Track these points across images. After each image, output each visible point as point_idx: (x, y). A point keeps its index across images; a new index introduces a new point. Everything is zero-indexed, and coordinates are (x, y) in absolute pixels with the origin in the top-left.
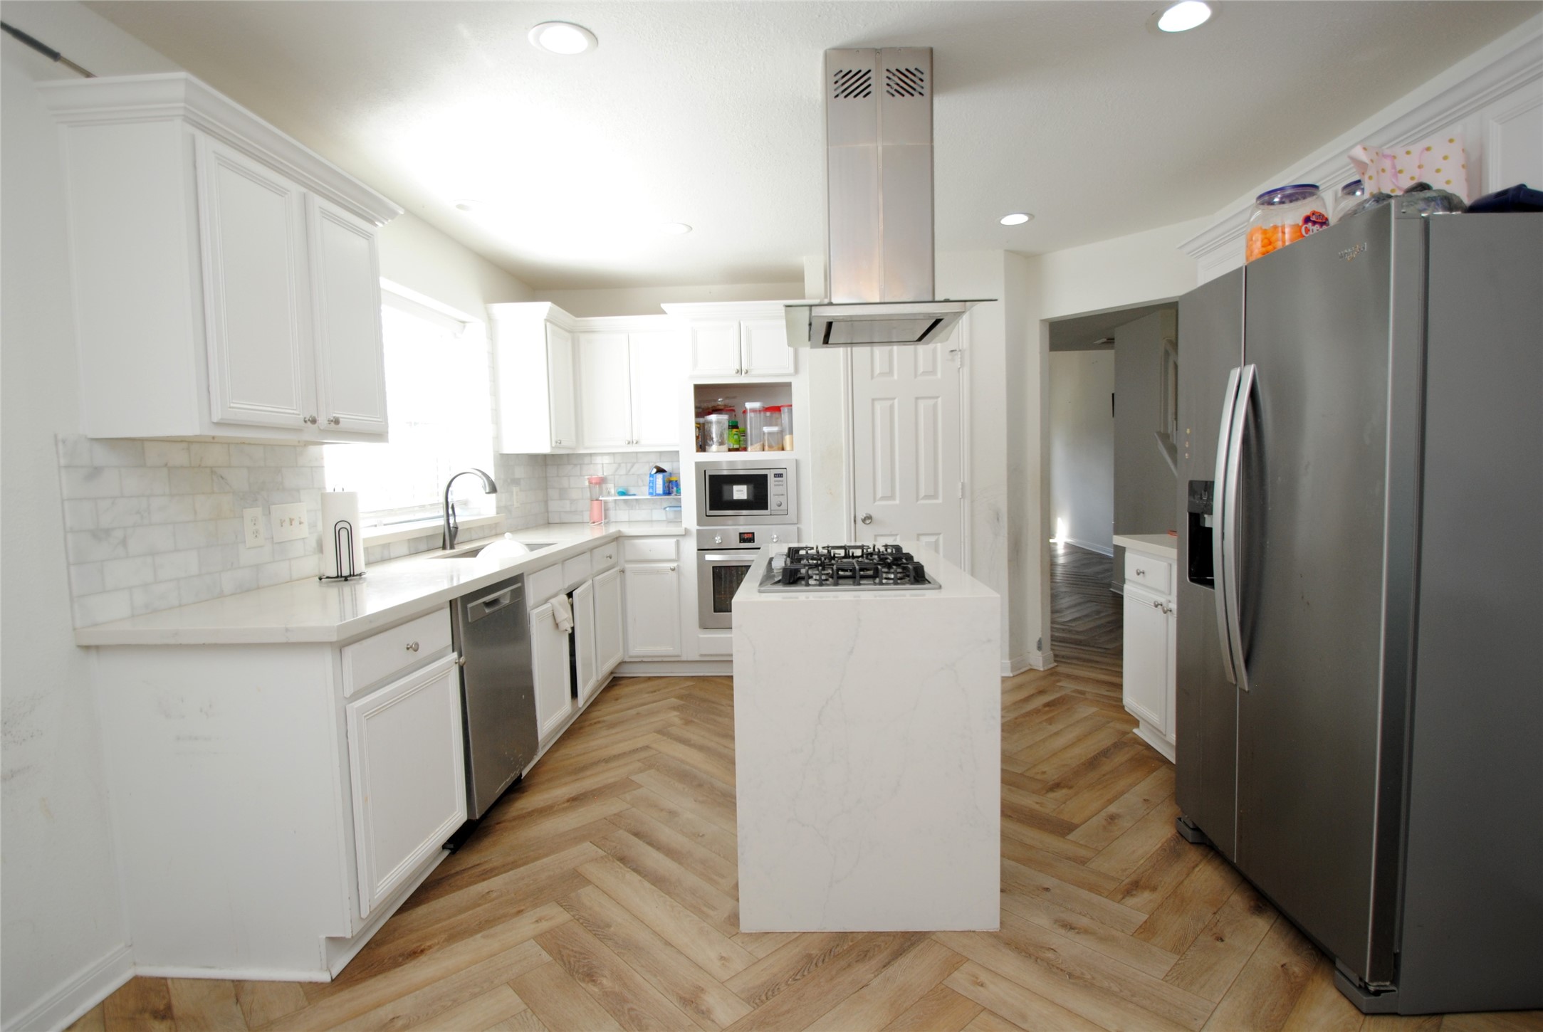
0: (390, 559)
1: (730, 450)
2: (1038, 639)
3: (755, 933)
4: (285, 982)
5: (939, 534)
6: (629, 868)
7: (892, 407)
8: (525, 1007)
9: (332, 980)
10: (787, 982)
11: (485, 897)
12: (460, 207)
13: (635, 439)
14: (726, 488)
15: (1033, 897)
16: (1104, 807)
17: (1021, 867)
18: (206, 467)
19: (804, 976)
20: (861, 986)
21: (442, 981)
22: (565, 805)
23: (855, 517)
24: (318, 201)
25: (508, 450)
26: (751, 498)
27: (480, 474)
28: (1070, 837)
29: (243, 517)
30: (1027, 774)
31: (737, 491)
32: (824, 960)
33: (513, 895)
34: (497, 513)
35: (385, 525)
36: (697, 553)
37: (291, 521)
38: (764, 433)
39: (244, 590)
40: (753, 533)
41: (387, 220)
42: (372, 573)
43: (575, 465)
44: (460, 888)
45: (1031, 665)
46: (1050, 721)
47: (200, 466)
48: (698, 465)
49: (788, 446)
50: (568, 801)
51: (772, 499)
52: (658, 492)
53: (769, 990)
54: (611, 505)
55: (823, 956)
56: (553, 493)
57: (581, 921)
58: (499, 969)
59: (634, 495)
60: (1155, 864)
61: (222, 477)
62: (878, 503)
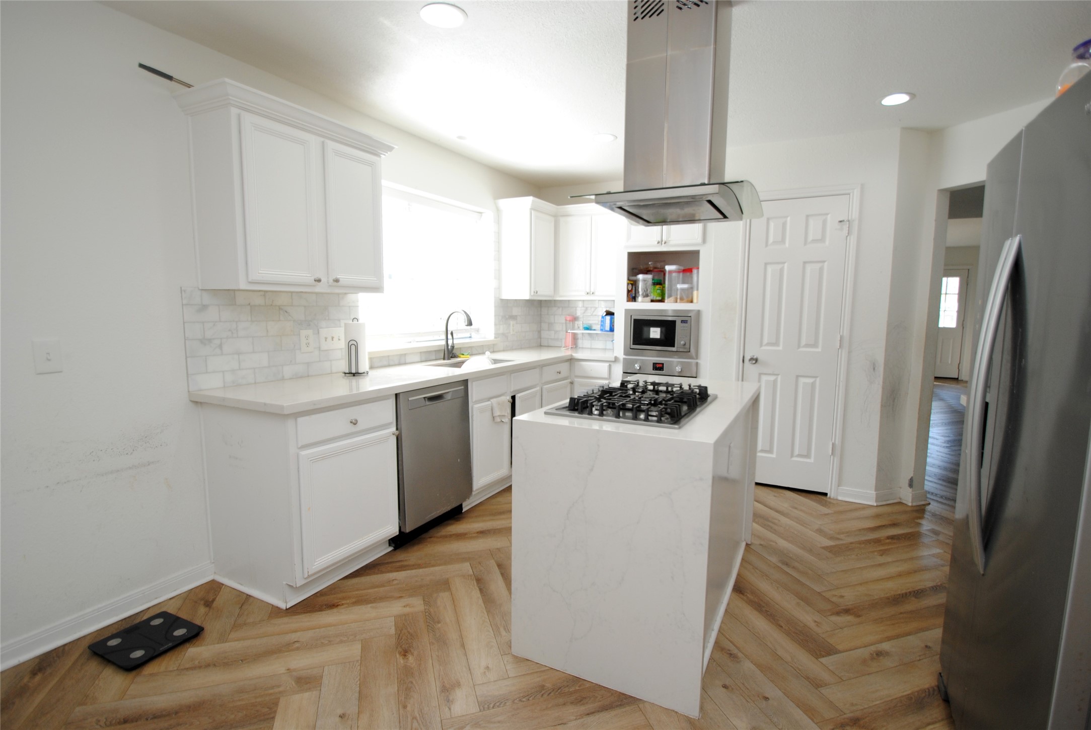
0: (405, 364)
1: (652, 301)
2: (910, 478)
3: (520, 657)
4: (267, 603)
5: (816, 377)
6: (479, 587)
7: (782, 270)
8: (359, 658)
9: (286, 609)
10: (514, 700)
11: (390, 582)
12: (460, 137)
13: (592, 290)
14: (645, 329)
15: (749, 700)
16: (881, 642)
17: (758, 672)
18: (276, 306)
19: (528, 700)
20: (561, 722)
21: (333, 627)
22: (474, 535)
23: (744, 357)
24: (331, 145)
25: (505, 296)
26: (663, 337)
27: (463, 313)
28: (823, 660)
29: (300, 335)
30: (824, 594)
31: (653, 332)
32: (550, 693)
33: (404, 586)
34: (495, 338)
35: (417, 342)
36: (623, 375)
37: (333, 338)
38: (677, 289)
39: (297, 377)
40: (663, 364)
41: (387, 153)
42: (372, 373)
43: (559, 307)
44: (382, 572)
45: (900, 499)
46: (883, 553)
47: (272, 305)
48: (627, 311)
49: (695, 300)
50: (478, 533)
51: (679, 339)
52: (606, 329)
53: (499, 701)
54: (580, 336)
55: (552, 690)
56: (544, 326)
57: (427, 614)
58: (364, 630)
59: (595, 330)
60: (890, 709)
61: (286, 312)
62: (764, 348)
